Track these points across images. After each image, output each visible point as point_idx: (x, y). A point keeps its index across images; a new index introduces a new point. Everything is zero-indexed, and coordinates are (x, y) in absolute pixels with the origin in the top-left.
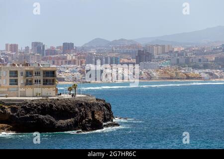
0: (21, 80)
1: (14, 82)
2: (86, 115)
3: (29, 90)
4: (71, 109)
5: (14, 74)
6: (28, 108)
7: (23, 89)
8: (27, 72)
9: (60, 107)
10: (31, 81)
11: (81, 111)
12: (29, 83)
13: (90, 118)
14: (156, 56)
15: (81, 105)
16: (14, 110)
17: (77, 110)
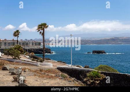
0: (34, 44)
1: (33, 45)
3: (36, 46)
5: (33, 43)
6: (37, 50)
12: (36, 45)
16: (34, 50)
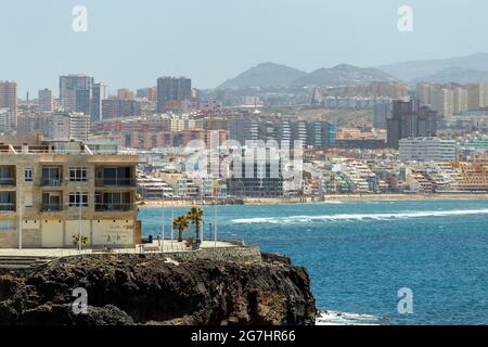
0: (26, 194)
1: (5, 202)
2: (232, 307)
4: (183, 286)
5: (4, 175)
6: (48, 282)
7: (31, 225)
8: (45, 169)
9: (148, 281)
10: (57, 199)
11: (213, 293)
12: (50, 204)
13: (244, 314)
14: (451, 120)
15: (214, 274)
16: (4, 288)
17: (201, 288)
